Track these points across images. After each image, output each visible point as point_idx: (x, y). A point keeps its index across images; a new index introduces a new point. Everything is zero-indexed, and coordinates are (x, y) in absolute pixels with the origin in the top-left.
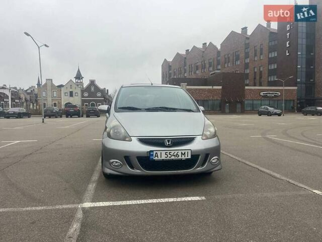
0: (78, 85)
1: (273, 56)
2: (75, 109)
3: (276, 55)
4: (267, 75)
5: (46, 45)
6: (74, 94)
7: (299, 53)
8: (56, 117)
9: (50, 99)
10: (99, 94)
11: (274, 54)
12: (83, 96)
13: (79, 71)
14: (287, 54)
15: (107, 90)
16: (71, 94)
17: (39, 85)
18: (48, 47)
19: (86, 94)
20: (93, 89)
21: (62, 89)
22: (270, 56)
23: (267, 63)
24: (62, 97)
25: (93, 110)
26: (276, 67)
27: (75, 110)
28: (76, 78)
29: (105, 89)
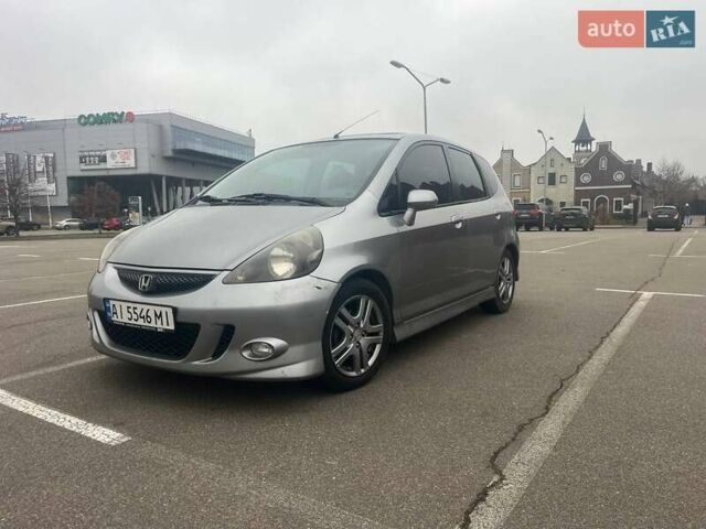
2: (532, 211)
5: (442, 80)
6: (558, 179)
10: (619, 176)
12: (578, 183)
13: (584, 124)
15: (650, 165)
16: (552, 180)
18: (448, 82)
19: (586, 178)
20: (603, 164)
24: (532, 187)
25: (573, 214)
27: (532, 215)
28: (577, 142)
29: (639, 161)
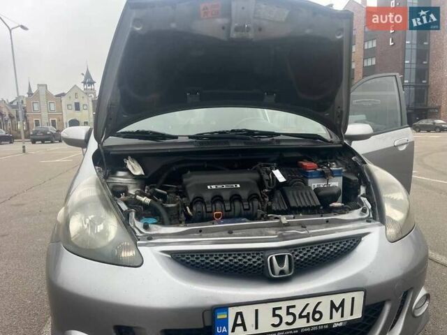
0: (86, 94)
1: (370, 46)
3: (375, 45)
4: (361, 75)
6: (81, 107)
7: (407, 42)
8: (52, 142)
9: (45, 114)
11: (371, 45)
13: (88, 72)
14: (391, 44)
16: (77, 107)
17: (30, 94)
21: (63, 99)
22: (366, 48)
23: (362, 57)
24: (64, 111)
26: (374, 63)
28: (84, 83)
